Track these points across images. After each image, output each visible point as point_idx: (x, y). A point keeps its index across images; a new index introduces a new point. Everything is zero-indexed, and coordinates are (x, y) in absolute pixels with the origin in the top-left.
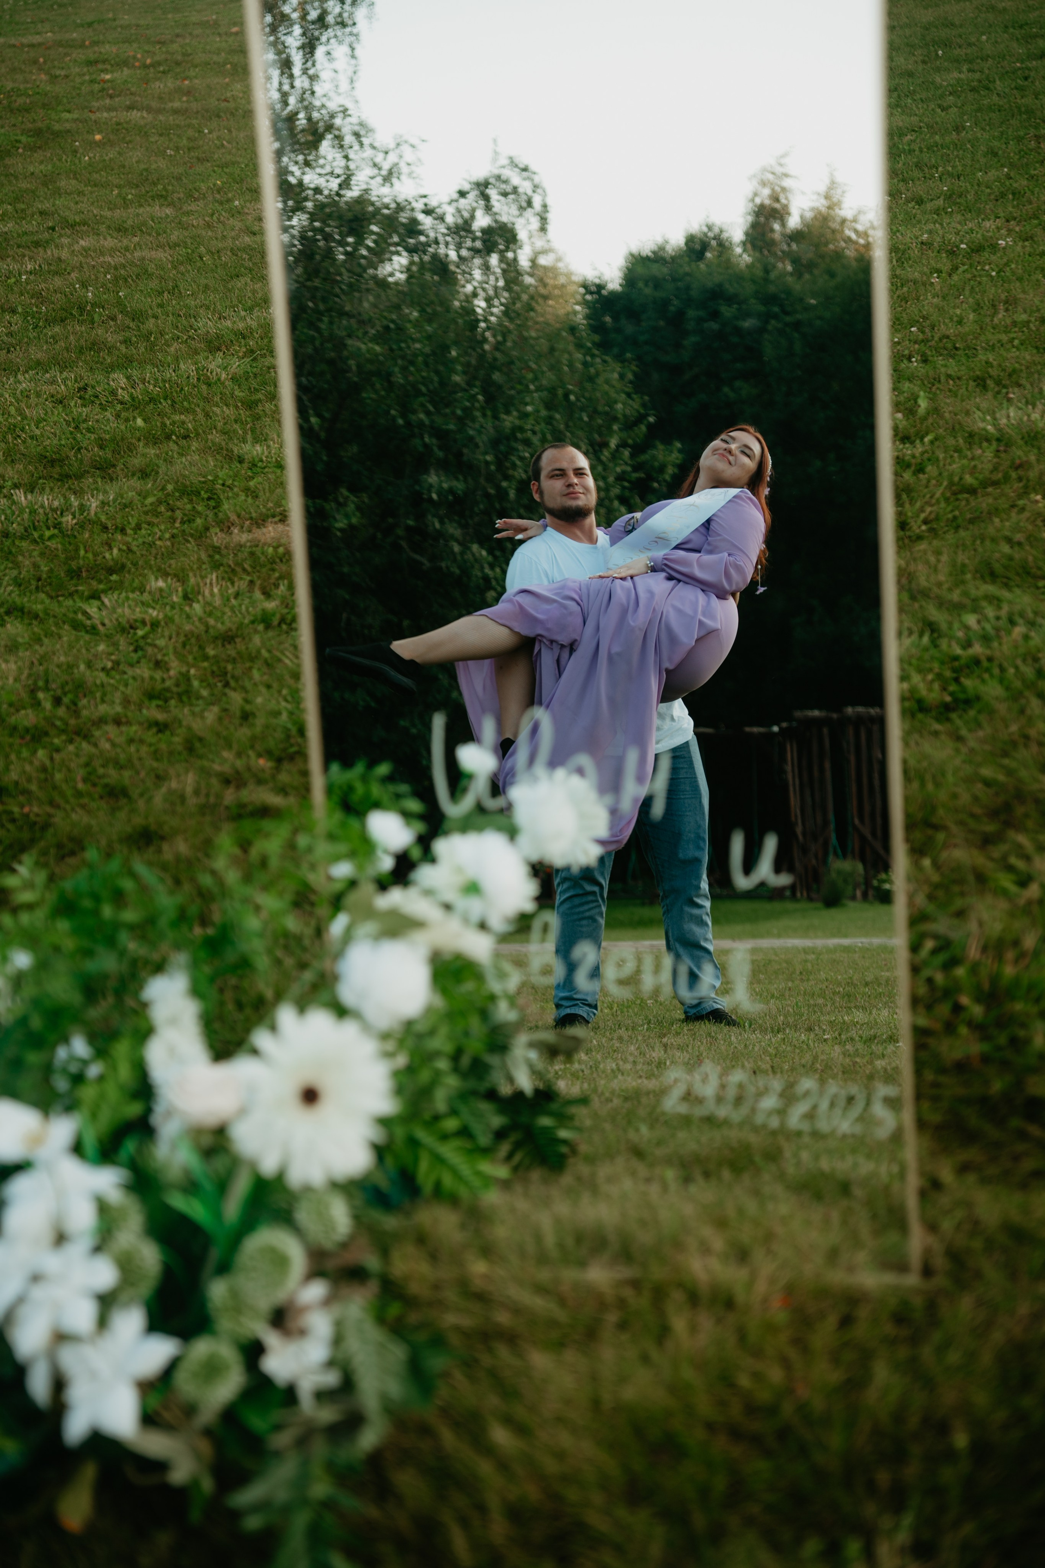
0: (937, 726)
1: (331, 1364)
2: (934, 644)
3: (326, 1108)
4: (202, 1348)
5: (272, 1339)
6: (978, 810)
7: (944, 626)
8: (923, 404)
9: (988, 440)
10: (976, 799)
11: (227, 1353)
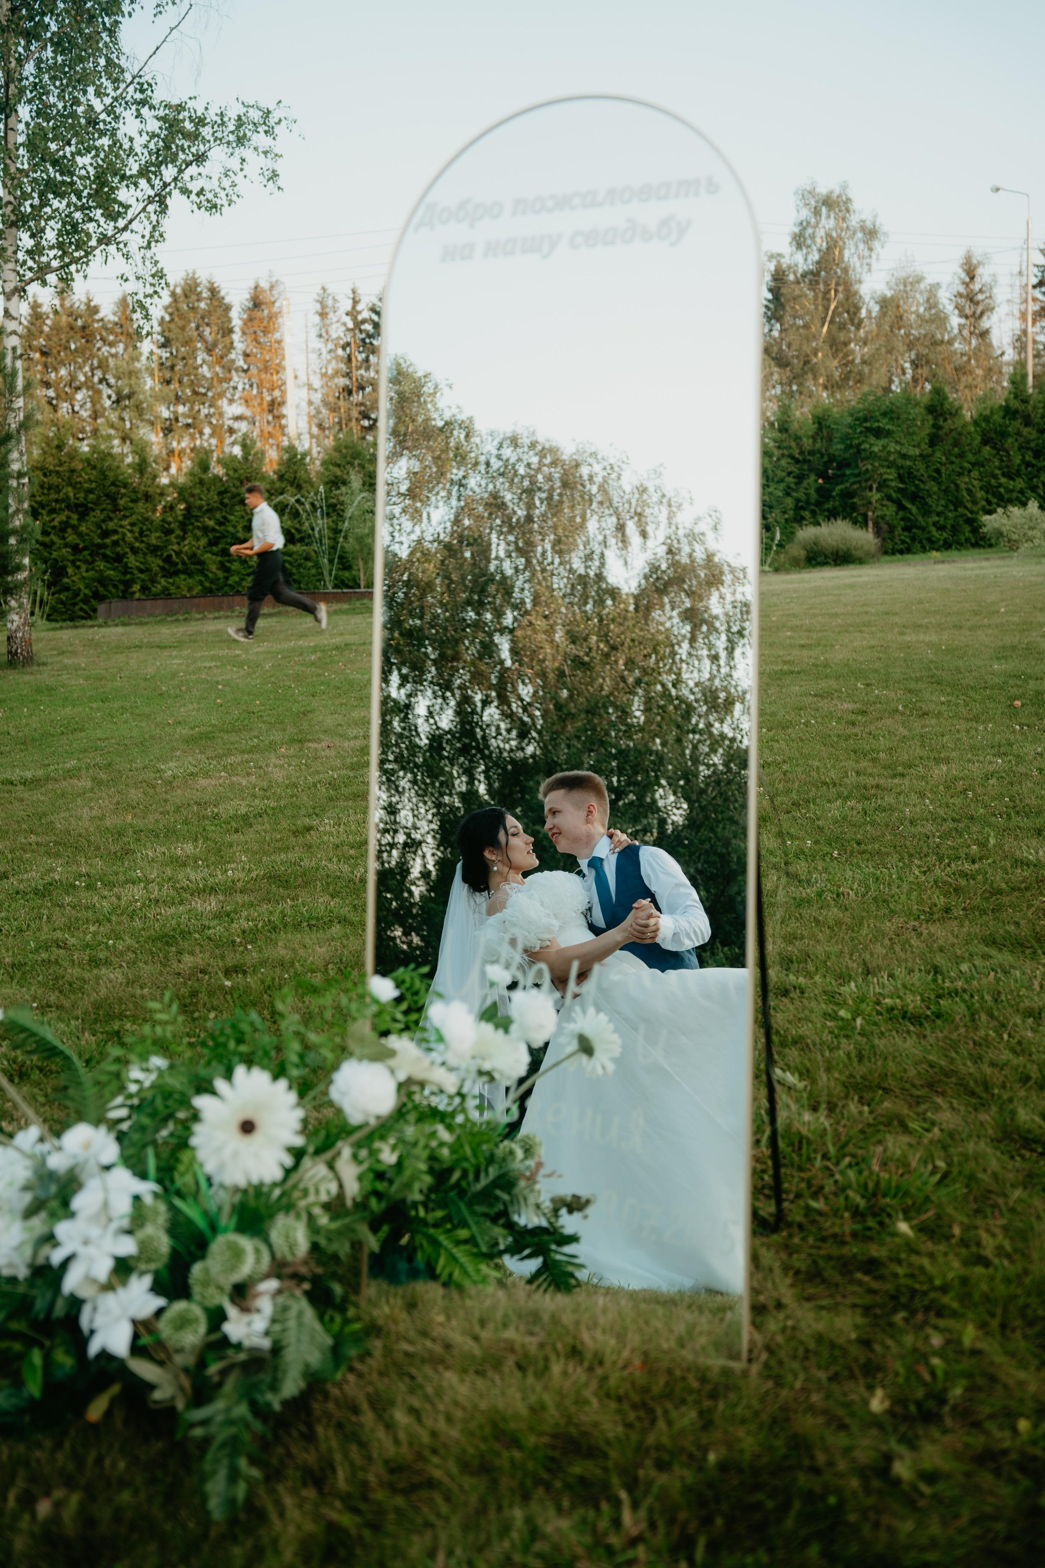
0: (912, 1028)
1: (267, 1333)
2: (935, 980)
3: (257, 1138)
4: (180, 1306)
5: (232, 1311)
6: (918, 1082)
7: (945, 969)
8: (992, 841)
9: (1028, 865)
10: (919, 1073)
11: (197, 1311)
